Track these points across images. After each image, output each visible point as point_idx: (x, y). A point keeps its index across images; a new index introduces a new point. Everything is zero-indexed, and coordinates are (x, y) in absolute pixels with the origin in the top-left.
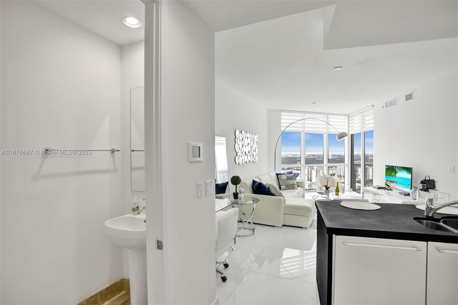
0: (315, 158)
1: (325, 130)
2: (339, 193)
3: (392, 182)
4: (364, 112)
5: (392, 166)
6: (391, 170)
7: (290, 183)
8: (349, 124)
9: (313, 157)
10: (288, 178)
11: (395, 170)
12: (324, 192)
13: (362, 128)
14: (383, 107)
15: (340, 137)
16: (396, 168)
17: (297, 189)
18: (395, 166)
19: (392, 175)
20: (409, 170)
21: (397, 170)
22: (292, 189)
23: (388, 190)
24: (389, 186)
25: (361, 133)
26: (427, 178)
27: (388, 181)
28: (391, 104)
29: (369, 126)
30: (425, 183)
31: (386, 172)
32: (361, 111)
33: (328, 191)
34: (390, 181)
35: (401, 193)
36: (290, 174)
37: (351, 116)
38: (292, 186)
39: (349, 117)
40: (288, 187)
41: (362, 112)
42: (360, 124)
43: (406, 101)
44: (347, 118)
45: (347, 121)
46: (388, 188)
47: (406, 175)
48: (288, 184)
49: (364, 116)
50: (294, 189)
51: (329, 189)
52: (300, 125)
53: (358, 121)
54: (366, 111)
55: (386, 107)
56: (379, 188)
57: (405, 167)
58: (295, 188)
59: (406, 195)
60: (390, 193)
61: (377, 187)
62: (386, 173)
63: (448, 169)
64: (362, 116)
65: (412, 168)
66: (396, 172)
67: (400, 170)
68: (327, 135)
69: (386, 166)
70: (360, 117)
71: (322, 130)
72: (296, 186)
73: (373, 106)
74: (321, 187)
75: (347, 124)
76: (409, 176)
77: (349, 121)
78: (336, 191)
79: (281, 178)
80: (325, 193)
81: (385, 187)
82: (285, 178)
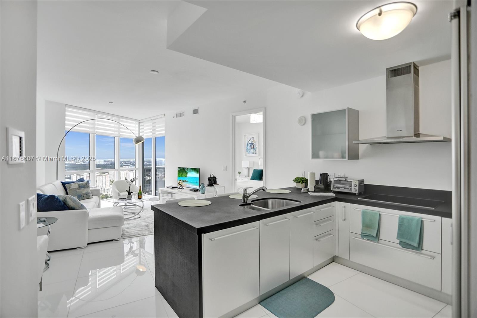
0: (85, 164)
1: (117, 133)
2: (141, 197)
3: (184, 181)
4: (155, 119)
5: (183, 168)
6: (182, 171)
7: (83, 192)
8: (139, 129)
9: (83, 163)
10: (80, 187)
11: (186, 171)
12: (126, 198)
13: (153, 134)
14: (174, 117)
15: (137, 141)
16: (186, 169)
17: (92, 198)
18: (186, 167)
19: (184, 175)
20: (197, 170)
21: (187, 171)
22: (86, 199)
23: (180, 189)
24: (181, 185)
25: (152, 138)
26: (212, 176)
27: (180, 181)
28: (181, 115)
29: (160, 132)
30: (211, 180)
31: (178, 173)
32: (152, 119)
33: (130, 195)
34: (182, 181)
35: (191, 190)
36: (82, 181)
37: (142, 122)
38: (86, 195)
39: (139, 123)
40: (81, 197)
41: (154, 120)
42: (151, 130)
43: (193, 114)
44: (138, 123)
45: (137, 126)
46: (180, 187)
47: (195, 175)
48: (81, 194)
49: (155, 123)
50: (88, 199)
51: (131, 193)
52: (89, 125)
53: (150, 127)
54: (157, 118)
55: (176, 117)
56: (173, 188)
57: (193, 168)
58: (90, 197)
59: (196, 191)
60: (182, 191)
61: (171, 188)
62: (179, 175)
63: (223, 169)
64: (153, 123)
65: (199, 169)
66: (186, 173)
67: (190, 171)
68: (119, 139)
69: (178, 168)
70: (152, 124)
71: (113, 133)
72: (91, 195)
73: (164, 115)
74: (119, 192)
75: (137, 129)
76: (197, 175)
77: (139, 126)
78: (139, 194)
79: (69, 188)
80: (128, 198)
81: (177, 186)
82: (76, 187)
